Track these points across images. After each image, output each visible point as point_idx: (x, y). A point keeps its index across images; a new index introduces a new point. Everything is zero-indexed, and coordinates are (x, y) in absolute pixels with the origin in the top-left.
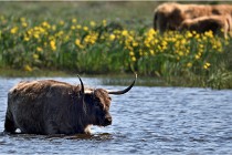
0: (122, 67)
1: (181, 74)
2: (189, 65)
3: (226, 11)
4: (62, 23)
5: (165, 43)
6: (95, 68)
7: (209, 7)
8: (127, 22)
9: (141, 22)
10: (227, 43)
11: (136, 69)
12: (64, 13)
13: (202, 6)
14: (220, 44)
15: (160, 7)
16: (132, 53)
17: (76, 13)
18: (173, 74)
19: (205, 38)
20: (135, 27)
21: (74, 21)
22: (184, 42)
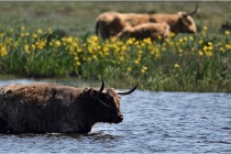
0: (67, 72)
1: (121, 77)
2: (129, 69)
3: (163, 20)
4: (12, 30)
5: (106, 49)
6: (43, 72)
7: (147, 16)
8: (72, 30)
9: (84, 29)
10: (164, 49)
11: (80, 73)
12: (14, 21)
13: (140, 16)
14: (157, 50)
15: (101, 16)
16: (76, 58)
17: (25, 21)
18: (114, 77)
19: (143, 45)
20: (78, 34)
21: (23, 28)
22: (124, 48)
